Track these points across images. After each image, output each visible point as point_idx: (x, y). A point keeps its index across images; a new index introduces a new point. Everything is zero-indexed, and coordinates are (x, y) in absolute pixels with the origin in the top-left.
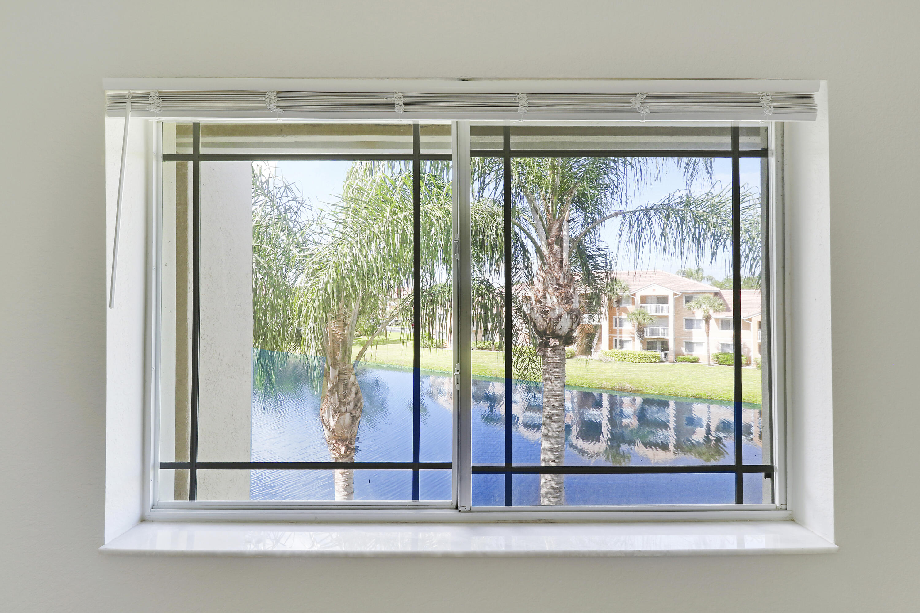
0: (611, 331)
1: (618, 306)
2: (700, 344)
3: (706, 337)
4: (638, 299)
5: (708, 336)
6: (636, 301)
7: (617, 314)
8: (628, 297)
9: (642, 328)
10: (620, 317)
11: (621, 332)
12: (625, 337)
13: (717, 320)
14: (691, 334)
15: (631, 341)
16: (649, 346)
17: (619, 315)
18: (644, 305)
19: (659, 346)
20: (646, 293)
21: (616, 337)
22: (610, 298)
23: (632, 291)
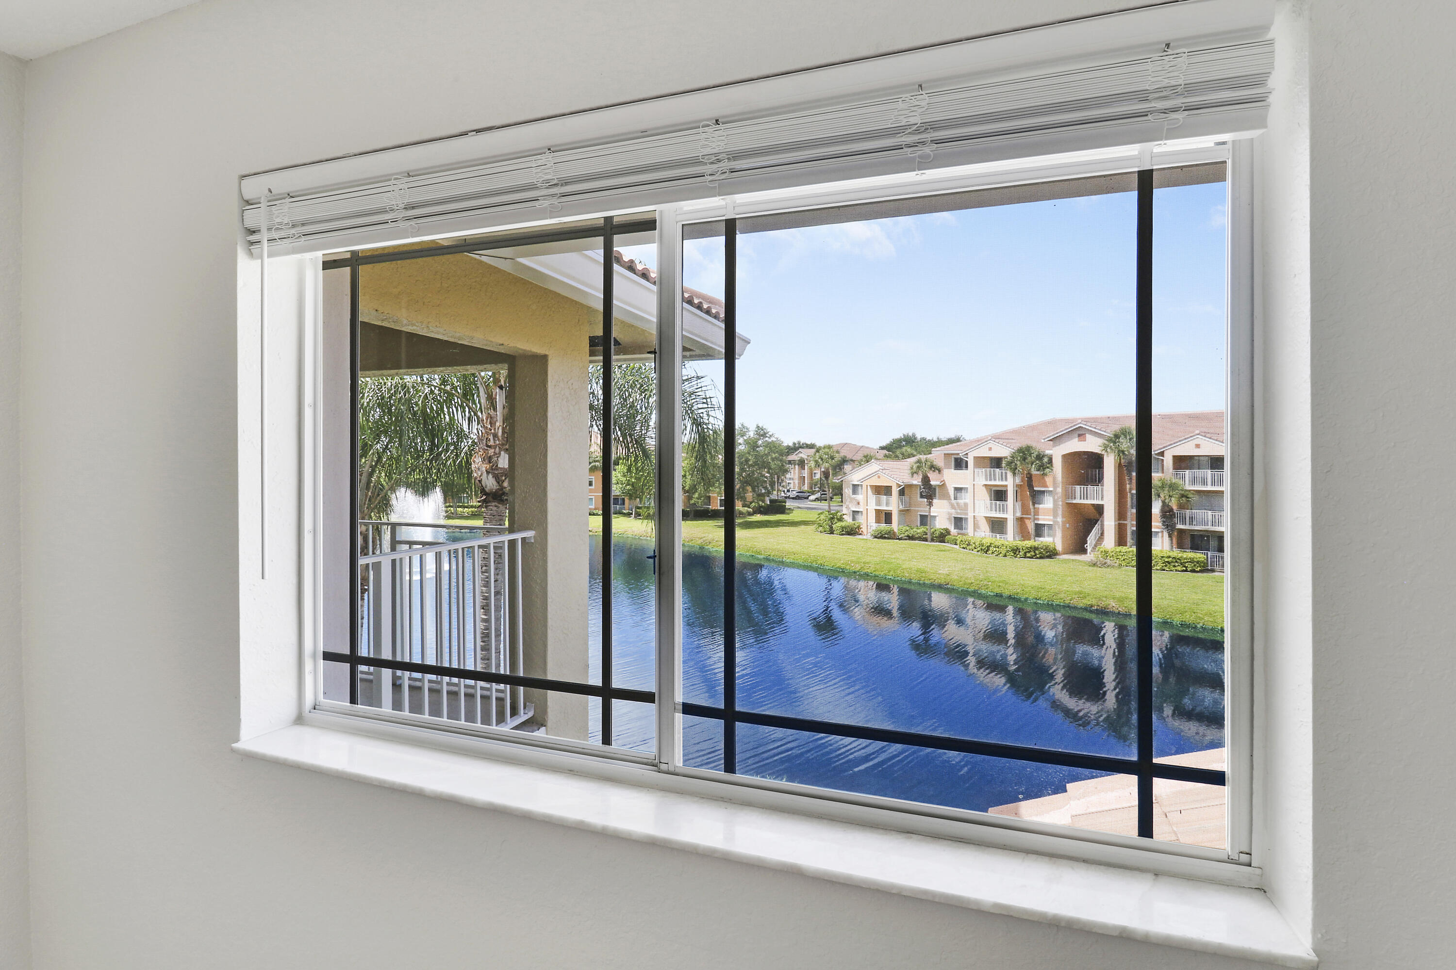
0: (1120, 514)
9: (1169, 511)
17: (1130, 489)
20: (1182, 450)
21: (1127, 525)
22: (1117, 459)
23: (1158, 448)
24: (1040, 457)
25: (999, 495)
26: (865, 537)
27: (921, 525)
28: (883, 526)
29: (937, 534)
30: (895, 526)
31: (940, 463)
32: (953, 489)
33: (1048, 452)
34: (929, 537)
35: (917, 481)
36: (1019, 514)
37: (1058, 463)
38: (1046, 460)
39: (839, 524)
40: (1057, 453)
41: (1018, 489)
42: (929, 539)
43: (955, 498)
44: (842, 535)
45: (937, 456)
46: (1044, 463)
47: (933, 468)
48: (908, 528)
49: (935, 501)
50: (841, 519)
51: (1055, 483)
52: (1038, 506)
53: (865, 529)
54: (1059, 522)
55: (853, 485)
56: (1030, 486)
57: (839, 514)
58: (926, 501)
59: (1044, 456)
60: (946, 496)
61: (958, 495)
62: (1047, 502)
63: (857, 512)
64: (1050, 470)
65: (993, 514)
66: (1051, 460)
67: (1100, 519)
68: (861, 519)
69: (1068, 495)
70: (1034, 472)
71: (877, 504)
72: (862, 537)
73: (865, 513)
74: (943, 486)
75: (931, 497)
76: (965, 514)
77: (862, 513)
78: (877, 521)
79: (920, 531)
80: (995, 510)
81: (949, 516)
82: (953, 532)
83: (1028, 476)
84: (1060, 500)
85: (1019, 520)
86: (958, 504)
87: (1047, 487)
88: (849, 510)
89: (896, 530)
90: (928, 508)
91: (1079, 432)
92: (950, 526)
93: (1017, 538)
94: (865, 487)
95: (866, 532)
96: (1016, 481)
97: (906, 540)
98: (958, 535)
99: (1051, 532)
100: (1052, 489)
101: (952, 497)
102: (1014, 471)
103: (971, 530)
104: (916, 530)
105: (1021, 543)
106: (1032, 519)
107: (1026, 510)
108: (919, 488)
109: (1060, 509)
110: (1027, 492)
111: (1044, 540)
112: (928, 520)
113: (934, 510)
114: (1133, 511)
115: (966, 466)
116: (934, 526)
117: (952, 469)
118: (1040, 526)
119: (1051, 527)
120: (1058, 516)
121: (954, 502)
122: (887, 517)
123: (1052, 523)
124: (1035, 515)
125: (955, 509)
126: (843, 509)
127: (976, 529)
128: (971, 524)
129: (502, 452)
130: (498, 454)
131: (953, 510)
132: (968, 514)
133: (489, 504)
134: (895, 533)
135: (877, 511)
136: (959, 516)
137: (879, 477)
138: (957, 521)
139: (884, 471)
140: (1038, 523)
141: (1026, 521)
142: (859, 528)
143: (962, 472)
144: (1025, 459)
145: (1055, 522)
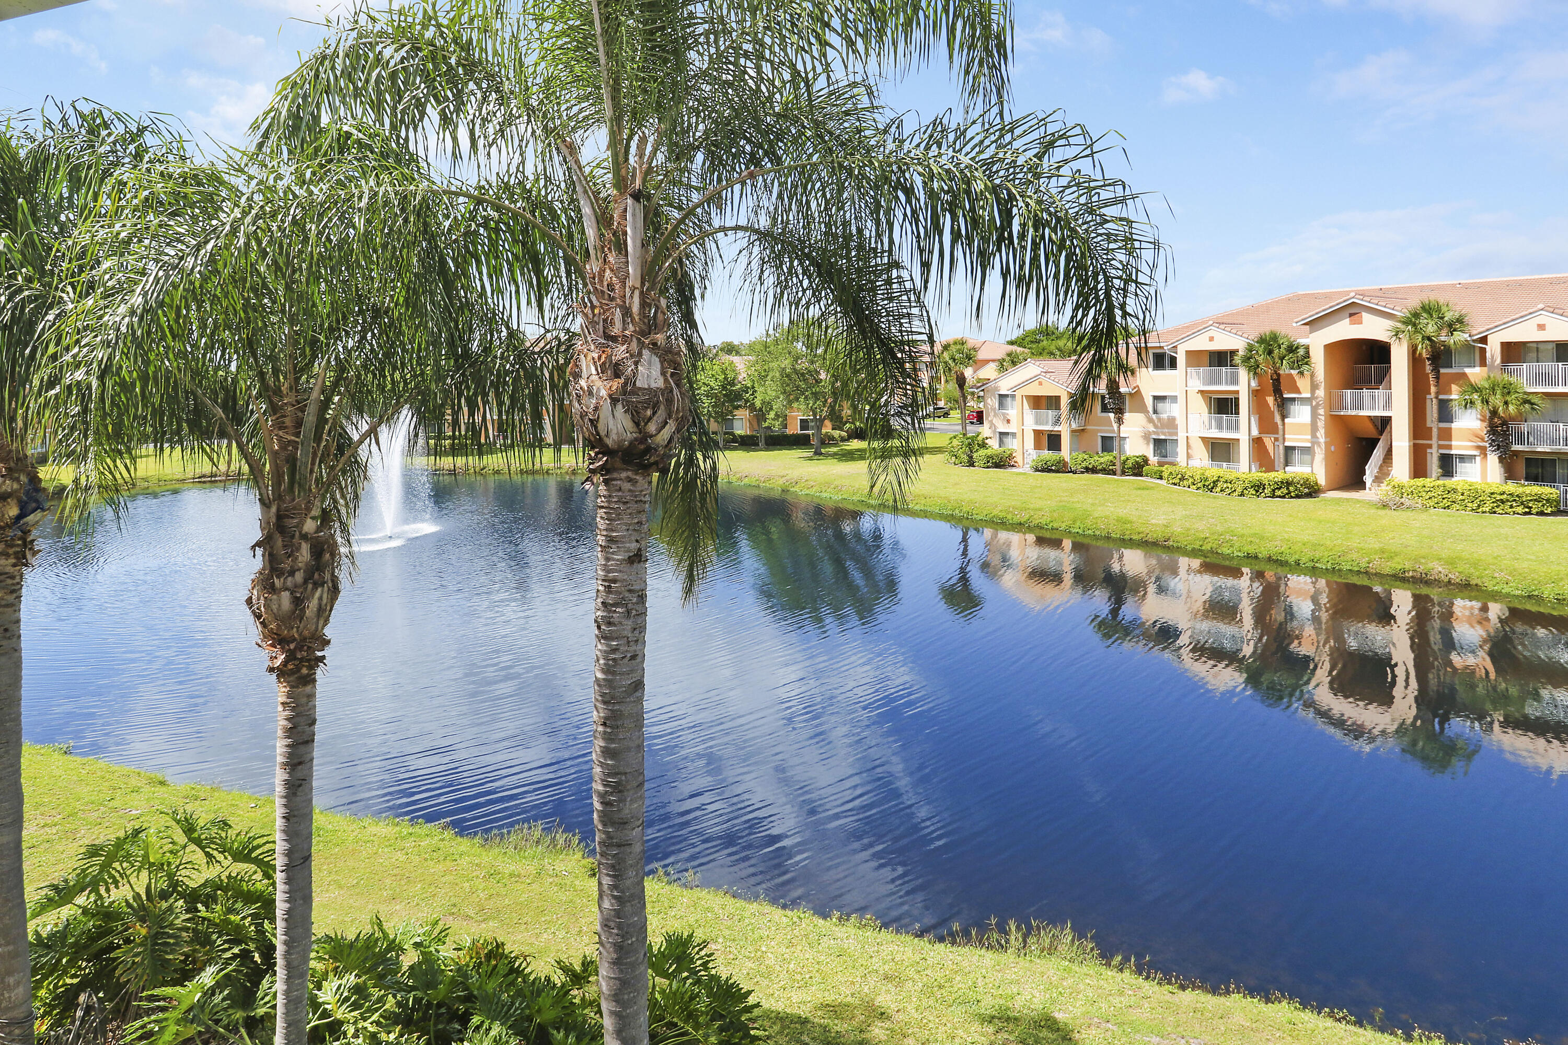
0: (1419, 428)
1: (1436, 370)
4: (1493, 349)
6: (1488, 355)
7: (1433, 389)
8: (1468, 347)
9: (1502, 425)
10: (1441, 397)
11: (1446, 435)
12: (1459, 446)
15: (1478, 459)
16: (1533, 471)
17: (1437, 393)
18: (1513, 366)
19: (1561, 470)
20: (1515, 334)
21: (1430, 446)
22: (1413, 350)
23: (1477, 331)
24: (1292, 349)
25: (1226, 405)
26: (1020, 470)
27: (1104, 451)
28: (1047, 455)
29: (1130, 464)
30: (1065, 452)
31: (1132, 360)
32: (1151, 399)
33: (1303, 341)
34: (1118, 468)
35: (1098, 388)
36: (1255, 432)
37: (1318, 358)
38: (1301, 352)
39: (982, 452)
40: (1318, 341)
41: (1257, 395)
42: (1119, 472)
43: (1155, 412)
44: (987, 467)
45: (1126, 351)
46: (1302, 359)
47: (1124, 368)
48: (1085, 457)
49: (1127, 416)
50: (983, 445)
51: (1314, 387)
52: (1286, 420)
53: (1019, 458)
54: (1319, 444)
55: (1000, 395)
56: (1277, 391)
57: (980, 438)
58: (1112, 415)
59: (1297, 348)
60: (1142, 408)
61: (1160, 406)
62: (1300, 415)
63: (1007, 434)
64: (1305, 367)
65: (1215, 434)
66: (1308, 353)
67: (1382, 438)
68: (1013, 445)
69: (1334, 403)
70: (1285, 370)
71: (1037, 422)
72: (1014, 470)
73: (1019, 435)
74: (1137, 394)
75: (1119, 411)
76: (1171, 434)
77: (1014, 435)
78: (1038, 446)
79: (1102, 460)
80: (1220, 427)
81: (1146, 437)
82: (1153, 460)
83: (1275, 377)
84: (1321, 411)
85: (1257, 442)
86: (1159, 419)
87: (1299, 392)
88: (994, 432)
89: (1067, 459)
90: (1115, 426)
91: (1352, 310)
92: (1148, 451)
93: (1253, 469)
94: (1018, 398)
95: (1021, 463)
96: (1254, 384)
97: (1082, 473)
98: (1161, 464)
99: (1307, 458)
100: (1309, 395)
101: (1150, 409)
102: (1254, 369)
103: (1181, 458)
104: (1096, 458)
105: (1265, 475)
106: (1276, 439)
107: (1267, 425)
108: (1103, 397)
109: (1321, 424)
110: (1270, 400)
111: (1298, 470)
112: (1116, 444)
113: (1125, 431)
114: (1443, 425)
115: (1173, 364)
116: (1125, 452)
117: (1150, 369)
118: (1289, 450)
119: (1306, 451)
120: (1318, 434)
121: (1154, 416)
122: (1054, 441)
123: (1309, 445)
124: (1281, 432)
125: (1156, 426)
126: (985, 430)
127: (1189, 456)
128: (1181, 449)
129: (646, 353)
130: (637, 358)
131: (1152, 429)
132: (1176, 434)
133: (615, 475)
134: (1065, 464)
135: (1037, 433)
136: (1163, 437)
137: (1040, 384)
138: (1159, 444)
139: (1048, 375)
140: (1287, 444)
141: (1268, 441)
142: (1011, 456)
143: (1167, 373)
144: (1270, 352)
145: (1313, 443)
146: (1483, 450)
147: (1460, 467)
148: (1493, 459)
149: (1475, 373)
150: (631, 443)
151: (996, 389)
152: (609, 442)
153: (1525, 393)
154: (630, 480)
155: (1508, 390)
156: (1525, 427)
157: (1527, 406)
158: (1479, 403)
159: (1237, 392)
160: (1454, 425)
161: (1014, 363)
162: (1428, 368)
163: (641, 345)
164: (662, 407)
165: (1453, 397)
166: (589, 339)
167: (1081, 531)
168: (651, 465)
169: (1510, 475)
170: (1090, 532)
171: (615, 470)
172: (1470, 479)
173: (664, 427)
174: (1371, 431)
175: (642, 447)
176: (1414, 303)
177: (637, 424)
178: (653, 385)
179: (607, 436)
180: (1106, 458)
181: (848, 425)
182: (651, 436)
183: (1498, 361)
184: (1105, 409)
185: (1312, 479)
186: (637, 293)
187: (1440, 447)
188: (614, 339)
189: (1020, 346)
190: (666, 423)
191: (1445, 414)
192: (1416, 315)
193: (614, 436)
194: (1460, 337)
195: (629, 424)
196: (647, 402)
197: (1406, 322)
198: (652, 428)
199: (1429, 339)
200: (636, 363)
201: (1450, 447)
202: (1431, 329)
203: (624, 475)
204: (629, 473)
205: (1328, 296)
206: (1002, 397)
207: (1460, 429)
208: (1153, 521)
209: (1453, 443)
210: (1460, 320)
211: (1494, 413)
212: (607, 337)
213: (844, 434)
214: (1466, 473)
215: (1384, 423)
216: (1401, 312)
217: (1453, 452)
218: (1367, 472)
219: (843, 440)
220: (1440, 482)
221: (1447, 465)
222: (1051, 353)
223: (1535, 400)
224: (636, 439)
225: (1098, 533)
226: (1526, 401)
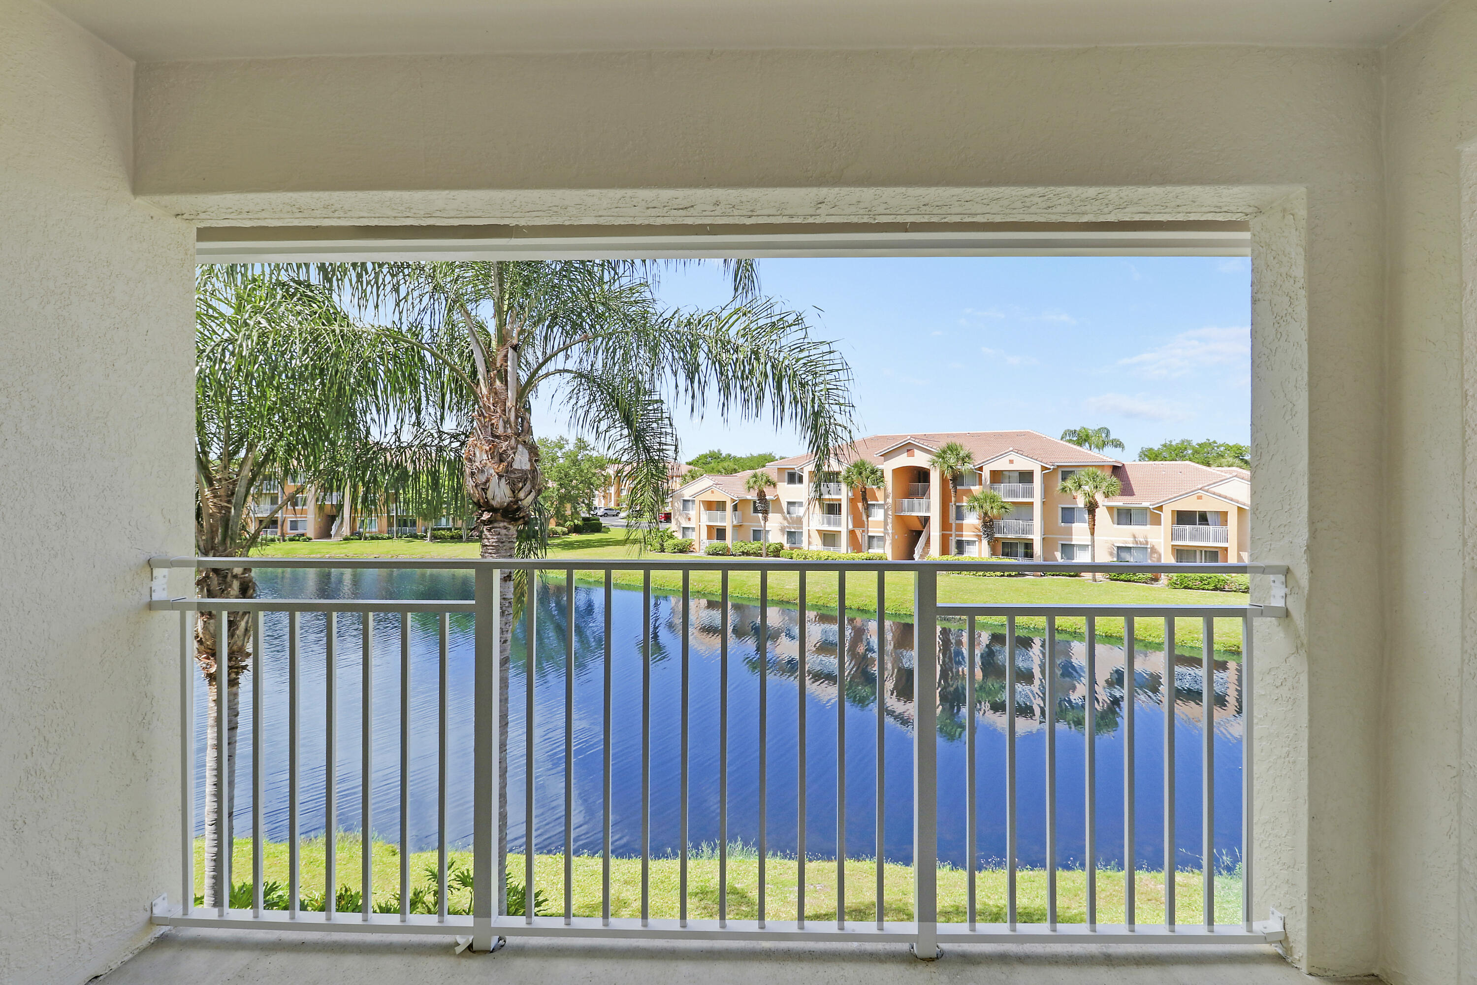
0: (945, 525)
1: (955, 487)
2: (1083, 547)
3: (1089, 537)
4: (986, 476)
5: (1092, 534)
6: (983, 478)
7: (953, 499)
8: (973, 473)
9: (990, 521)
10: (957, 504)
11: (960, 528)
12: (967, 536)
13: (1110, 509)
14: (1070, 532)
15: (977, 543)
17: (955, 502)
18: (997, 486)
19: (1021, 550)
20: (998, 466)
21: (951, 535)
22: (942, 474)
23: (977, 462)
24: (873, 472)
25: (833, 509)
26: (697, 554)
27: (754, 540)
28: (716, 543)
29: (771, 549)
30: (729, 541)
31: (774, 477)
32: (786, 503)
33: (880, 467)
34: (764, 552)
35: (753, 496)
36: (851, 527)
37: (888, 477)
38: (879, 473)
39: (671, 542)
40: (888, 467)
41: (852, 501)
42: (764, 554)
43: (789, 513)
44: (674, 553)
45: (770, 470)
46: (877, 476)
47: (769, 482)
48: (743, 544)
49: (770, 515)
50: (671, 537)
51: (886, 497)
52: (870, 519)
53: (696, 546)
54: (888, 534)
55: (684, 501)
56: (864, 499)
57: (669, 531)
58: (760, 515)
59: (876, 471)
60: (780, 511)
61: (792, 508)
62: (878, 515)
63: (688, 528)
64: (881, 484)
65: (826, 527)
66: (883, 474)
67: (925, 530)
68: (692, 536)
69: (897, 508)
70: (869, 485)
71: (710, 520)
72: (693, 554)
73: (697, 530)
74: (777, 500)
75: (765, 512)
76: (798, 528)
77: (693, 529)
78: (709, 537)
79: (753, 546)
80: (829, 523)
81: (782, 530)
82: (787, 546)
83: (863, 490)
84: (890, 513)
85: (852, 533)
86: (791, 518)
87: (878, 501)
88: (679, 527)
89: (730, 546)
90: (762, 522)
91: (908, 448)
92: (784, 540)
93: (849, 551)
94: (697, 502)
95: (698, 550)
96: (850, 494)
97: (740, 555)
98: (792, 549)
99: (881, 543)
100: (883, 502)
101: (785, 511)
102: (850, 484)
103: (805, 545)
104: (749, 545)
105: (857, 555)
106: (863, 531)
107: (859, 522)
108: (755, 503)
109: (890, 521)
110: (860, 505)
111: (876, 551)
112: (763, 536)
113: (768, 525)
114: (958, 522)
115: (801, 480)
116: (768, 541)
117: (786, 483)
118: (871, 538)
119: (882, 539)
120: (888, 528)
121: (788, 516)
122: (721, 533)
123: (882, 535)
124: (866, 526)
125: (789, 523)
126: (672, 526)
127: (809, 543)
128: (805, 538)
129: (520, 446)
130: (515, 449)
131: (786, 524)
132: (802, 528)
133: (496, 525)
134: (728, 550)
135: (710, 528)
136: (793, 530)
137: (712, 492)
138: (791, 534)
139: (718, 486)
140: (870, 534)
141: (858, 532)
142: (690, 545)
143: (797, 486)
144: (860, 474)
145: (885, 533)
146: (979, 537)
147: (967, 548)
148: (985, 542)
149: (976, 489)
150: (508, 504)
151: (682, 496)
152: (494, 503)
153: (1002, 502)
154: (506, 528)
155: (993, 500)
156: (1002, 523)
157: (1003, 509)
158: (977, 508)
159: (840, 500)
160: (965, 522)
161: (693, 477)
162: (951, 486)
163: (517, 442)
164: (529, 482)
165: (964, 504)
166: (481, 437)
167: (739, 595)
168: (520, 518)
169: (994, 553)
170: (746, 596)
171: (496, 521)
172: (972, 556)
173: (529, 494)
174: (918, 526)
175: (515, 507)
176: (943, 444)
177: (514, 492)
178: (524, 468)
179: (493, 499)
180: (755, 545)
181: (568, 523)
182: (521, 500)
183: (988, 482)
184: (756, 510)
185: (884, 557)
186: (513, 409)
187: (957, 536)
188: (498, 437)
189: (694, 466)
190: (531, 491)
191: (960, 516)
192: (944, 452)
193: (498, 499)
194: (968, 466)
195: (508, 492)
196: (521, 477)
197: (939, 456)
198: (522, 495)
199: (951, 467)
200: (514, 453)
201: (962, 536)
202: (952, 461)
203: (502, 524)
204: (505, 524)
205: (894, 438)
206: (685, 502)
207: (968, 525)
208: (787, 587)
209: (964, 533)
210: (968, 456)
211: (986, 514)
212: (493, 436)
213: (565, 529)
214: (971, 552)
215: (927, 520)
216: (936, 449)
217: (964, 539)
218: (916, 552)
219: (564, 534)
220: (956, 557)
221: (960, 546)
222: (719, 471)
223: (1007, 506)
224: (511, 502)
225: (751, 596)
226: (1003, 507)
